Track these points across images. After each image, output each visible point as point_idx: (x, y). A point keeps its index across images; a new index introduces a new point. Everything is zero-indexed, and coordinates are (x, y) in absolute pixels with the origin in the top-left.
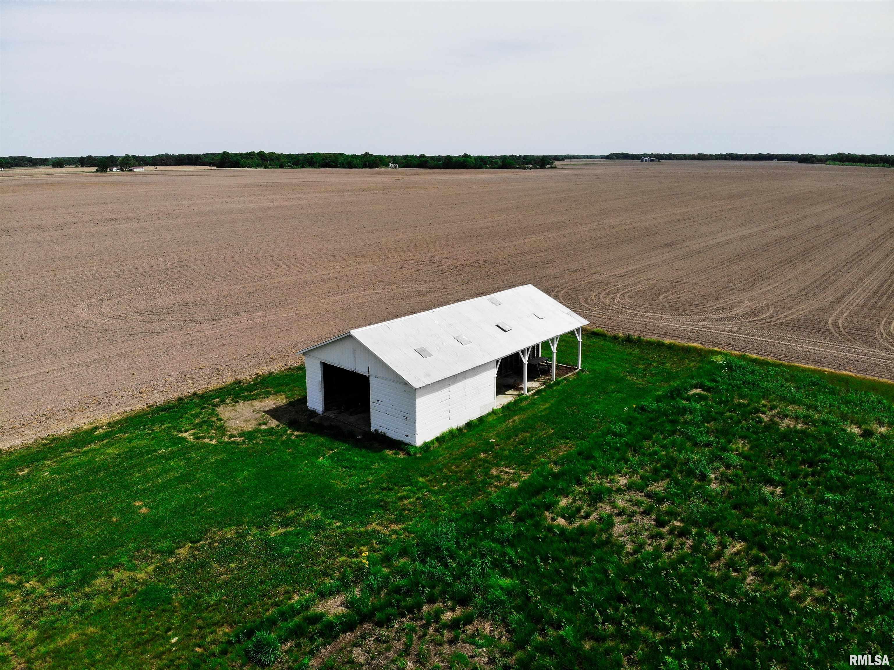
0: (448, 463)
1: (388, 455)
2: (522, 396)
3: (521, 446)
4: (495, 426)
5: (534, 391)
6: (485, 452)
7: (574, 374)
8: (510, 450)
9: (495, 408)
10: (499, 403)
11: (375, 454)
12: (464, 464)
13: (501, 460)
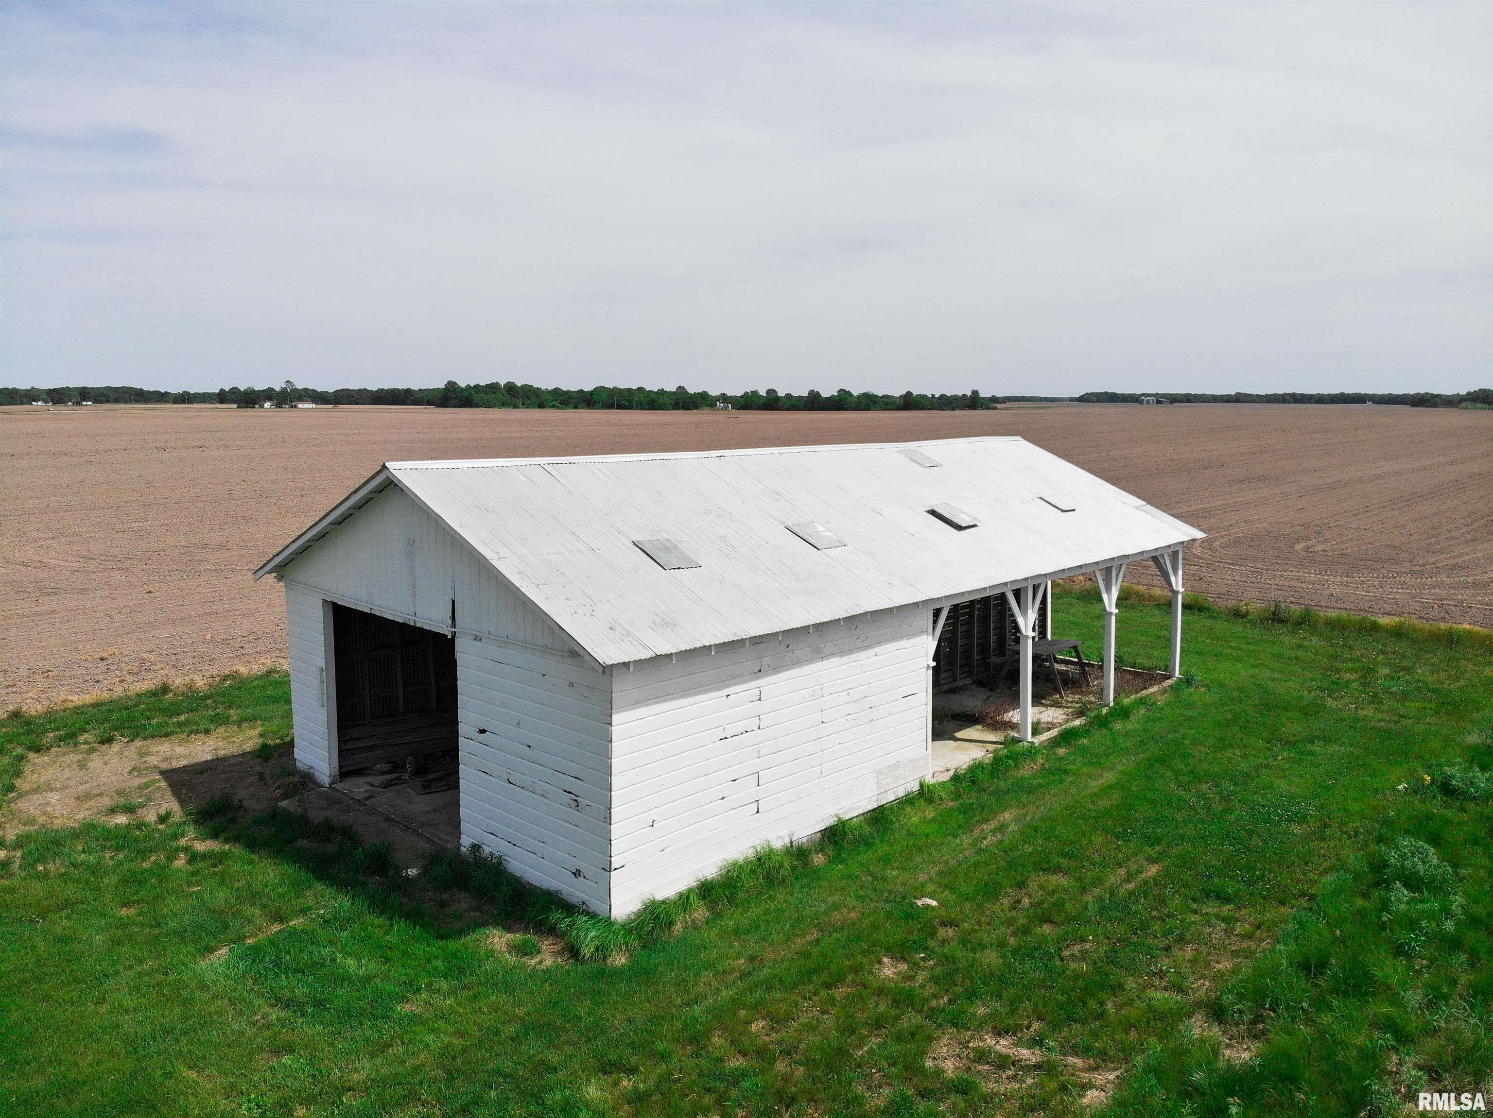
0: (736, 1003)
1: (491, 954)
2: (1018, 748)
3: (1047, 928)
4: (933, 844)
5: (1054, 733)
6: (900, 952)
7: (1165, 691)
8: (1001, 945)
9: (929, 780)
10: (940, 765)
11: (436, 947)
12: (809, 1011)
13: (972, 995)
